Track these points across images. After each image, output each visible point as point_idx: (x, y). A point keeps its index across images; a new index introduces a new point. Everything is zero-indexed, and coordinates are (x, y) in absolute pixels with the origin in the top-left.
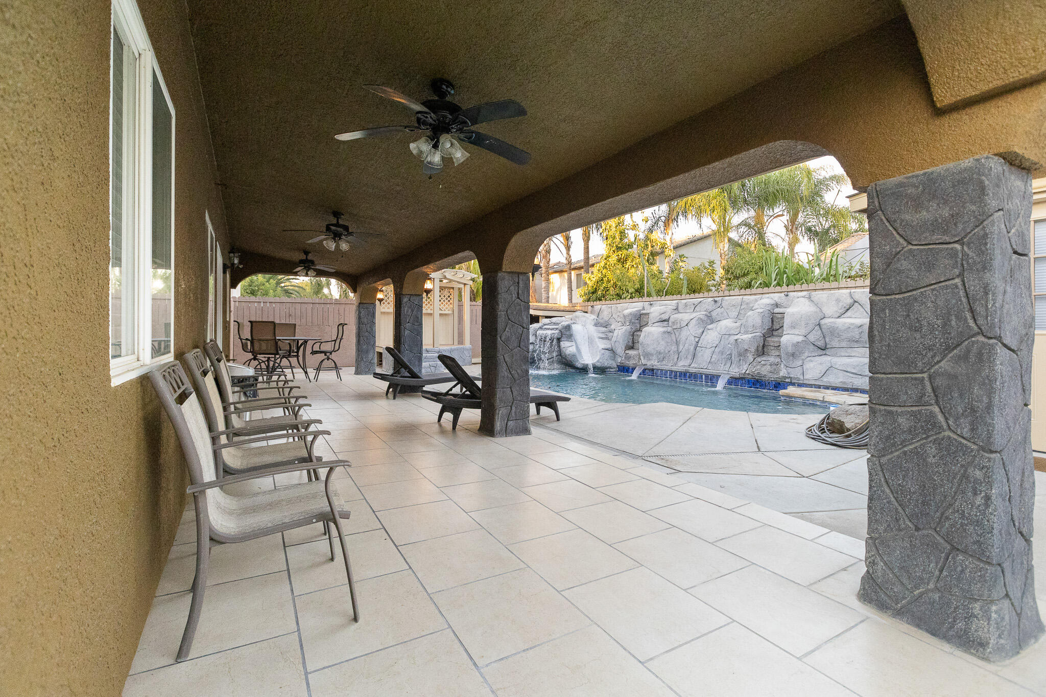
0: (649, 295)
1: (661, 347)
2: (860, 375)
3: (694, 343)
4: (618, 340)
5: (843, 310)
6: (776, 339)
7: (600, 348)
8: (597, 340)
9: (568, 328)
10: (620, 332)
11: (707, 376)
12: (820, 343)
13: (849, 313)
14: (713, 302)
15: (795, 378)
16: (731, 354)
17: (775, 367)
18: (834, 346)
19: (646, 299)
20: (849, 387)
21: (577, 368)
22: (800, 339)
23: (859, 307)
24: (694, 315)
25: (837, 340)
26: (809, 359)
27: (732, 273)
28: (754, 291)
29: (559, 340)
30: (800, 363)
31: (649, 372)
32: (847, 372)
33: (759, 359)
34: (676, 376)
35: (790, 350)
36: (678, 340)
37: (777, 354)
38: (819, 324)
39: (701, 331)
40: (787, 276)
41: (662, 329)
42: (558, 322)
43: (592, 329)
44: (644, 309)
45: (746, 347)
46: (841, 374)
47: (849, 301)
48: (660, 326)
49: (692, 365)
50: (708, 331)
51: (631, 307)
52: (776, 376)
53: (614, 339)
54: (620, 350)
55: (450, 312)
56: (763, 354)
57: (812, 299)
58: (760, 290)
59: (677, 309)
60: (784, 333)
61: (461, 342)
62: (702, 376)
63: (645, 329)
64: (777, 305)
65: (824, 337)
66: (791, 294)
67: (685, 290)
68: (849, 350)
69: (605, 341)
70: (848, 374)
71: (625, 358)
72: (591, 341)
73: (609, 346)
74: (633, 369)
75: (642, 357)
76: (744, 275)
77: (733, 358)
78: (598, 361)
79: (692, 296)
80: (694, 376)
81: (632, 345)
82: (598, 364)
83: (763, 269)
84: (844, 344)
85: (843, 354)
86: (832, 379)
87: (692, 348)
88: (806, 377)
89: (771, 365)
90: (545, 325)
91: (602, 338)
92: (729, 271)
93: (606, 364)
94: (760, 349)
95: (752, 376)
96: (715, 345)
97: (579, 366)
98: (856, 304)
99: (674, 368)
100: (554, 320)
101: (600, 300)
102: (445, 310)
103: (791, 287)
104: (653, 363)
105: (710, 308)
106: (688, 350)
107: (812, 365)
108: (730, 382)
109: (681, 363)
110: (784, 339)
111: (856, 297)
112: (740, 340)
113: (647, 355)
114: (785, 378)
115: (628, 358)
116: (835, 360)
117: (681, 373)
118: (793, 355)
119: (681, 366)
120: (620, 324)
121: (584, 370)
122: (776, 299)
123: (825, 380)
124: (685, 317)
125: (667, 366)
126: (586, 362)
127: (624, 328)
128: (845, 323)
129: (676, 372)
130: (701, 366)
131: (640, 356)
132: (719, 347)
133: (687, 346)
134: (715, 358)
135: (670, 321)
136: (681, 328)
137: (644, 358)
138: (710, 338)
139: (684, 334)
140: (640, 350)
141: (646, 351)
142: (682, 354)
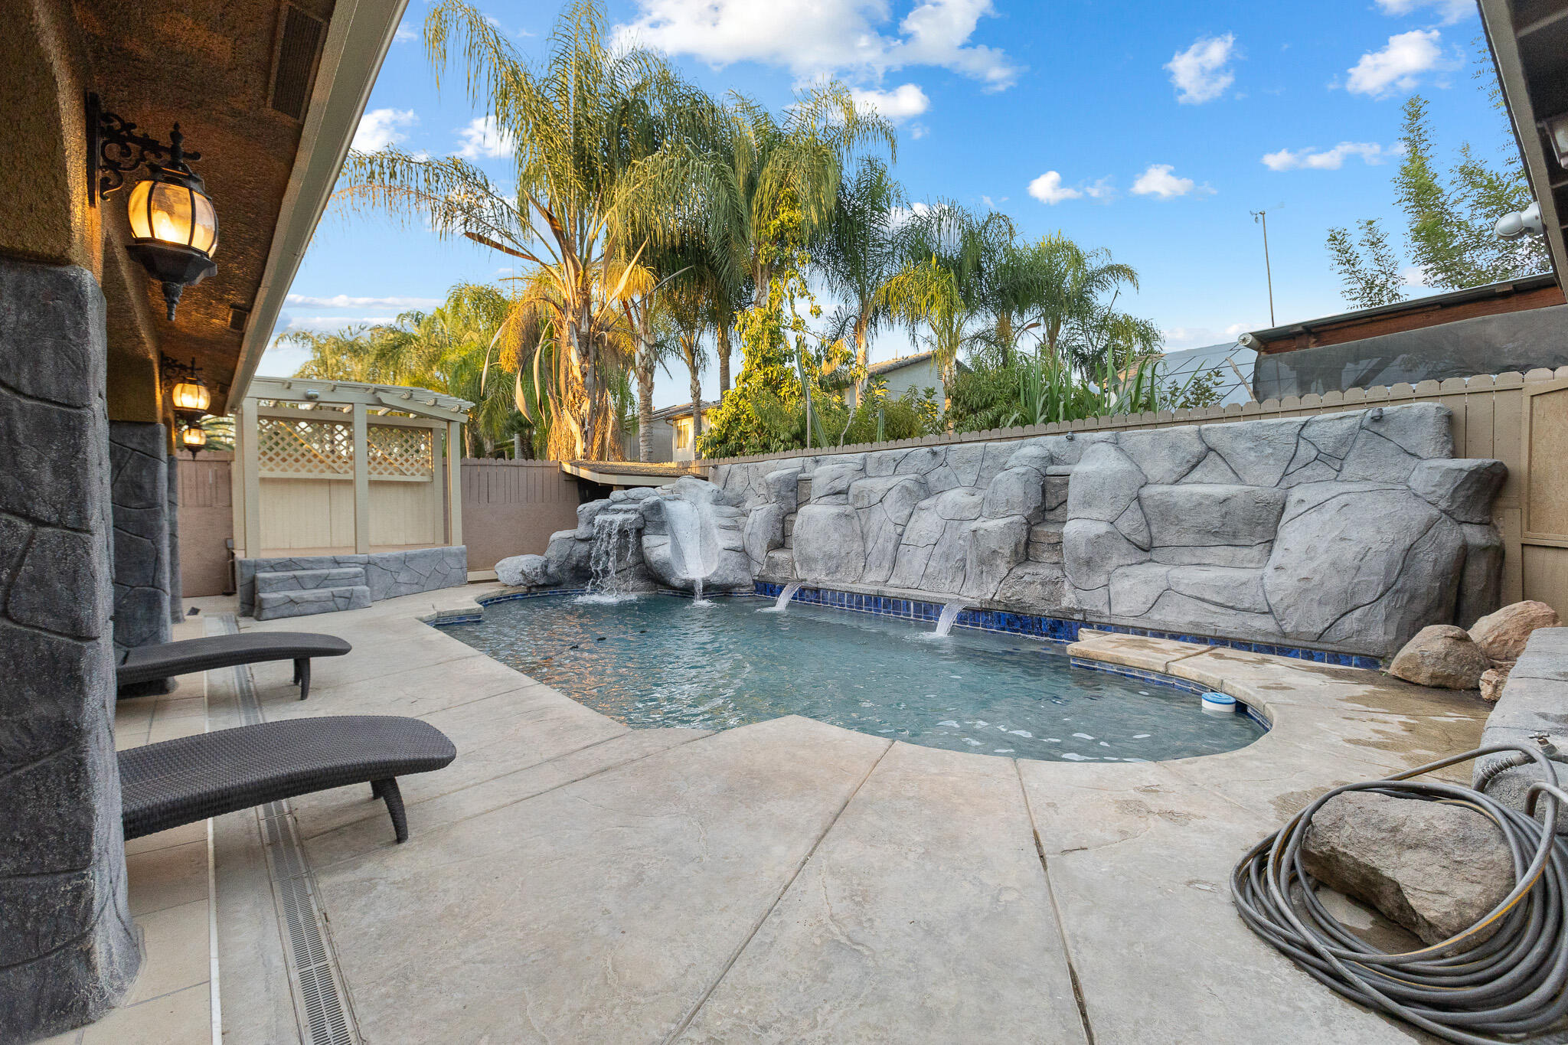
0: (815, 444)
1: (832, 547)
2: (1232, 608)
3: (894, 536)
4: (754, 530)
5: (1185, 467)
6: (1051, 529)
7: (720, 548)
8: (716, 531)
9: (657, 508)
10: (760, 513)
11: (918, 604)
12: (1141, 538)
13: (1196, 475)
14: (929, 456)
15: (1093, 613)
16: (963, 560)
17: (1051, 587)
18: (1169, 543)
19: (809, 450)
20: (1207, 633)
21: (674, 588)
22: (1103, 528)
23: (1218, 459)
24: (895, 480)
25: (1173, 529)
26: (1120, 571)
27: (965, 403)
28: (1006, 431)
29: (640, 533)
30: (1102, 579)
31: (810, 595)
32: (1203, 600)
33: (1019, 571)
34: (859, 602)
35: (1083, 552)
36: (865, 531)
37: (1055, 559)
38: (1138, 498)
39: (907, 512)
40: (1065, 406)
41: (835, 510)
42: (640, 496)
43: (707, 508)
44: (803, 470)
45: (993, 546)
46: (1191, 606)
47: (1198, 448)
48: (832, 504)
49: (891, 582)
50: (921, 513)
51: (781, 466)
52: (1053, 608)
53: (747, 530)
54: (758, 551)
55: (425, 479)
56: (1027, 559)
57: (1121, 445)
58: (1018, 430)
59: (863, 469)
60: (1070, 515)
61: (447, 541)
62: (908, 605)
63: (803, 510)
64: (1052, 459)
65: (1148, 525)
66: (1080, 436)
67: (880, 432)
68: (1199, 552)
69: (732, 534)
70: (1206, 605)
71: (768, 566)
72: (704, 533)
73: (737, 543)
74: (781, 589)
75: (797, 566)
76: (987, 406)
77: (968, 567)
78: (715, 574)
79: (892, 443)
80: (894, 604)
81: (781, 542)
82: (716, 578)
83: (1019, 394)
84: (1187, 539)
85: (1186, 560)
86: (1171, 616)
87: (891, 547)
88: (1116, 610)
89: (1043, 584)
90: (614, 503)
91: (726, 528)
92: (959, 400)
93: (731, 579)
94: (1021, 549)
95: (1006, 605)
96: (933, 541)
97: (676, 583)
98: (1212, 454)
99: (858, 588)
100: (632, 492)
101: (734, 455)
102: (413, 474)
103: (1078, 423)
104: (818, 576)
105: (925, 468)
106: (884, 551)
107: (1127, 584)
108: (962, 619)
109: (871, 577)
110: (1071, 529)
111: (1213, 439)
112: (982, 532)
113: (808, 561)
114: (1073, 611)
115: (773, 565)
116: (1176, 573)
117: (869, 597)
118: (1088, 562)
119: (870, 583)
120: (761, 500)
121: (687, 592)
122: (1050, 446)
123: (1157, 617)
124: (878, 485)
125: (845, 583)
126: (691, 577)
127: (768, 506)
128: (1192, 495)
129: (861, 595)
130: (908, 583)
131: (794, 562)
132: (941, 545)
133: (880, 542)
134: (934, 567)
135: (850, 492)
136: (870, 506)
137: (801, 566)
138: (924, 526)
139: (877, 518)
140: (794, 551)
141: (804, 553)
142: (871, 559)
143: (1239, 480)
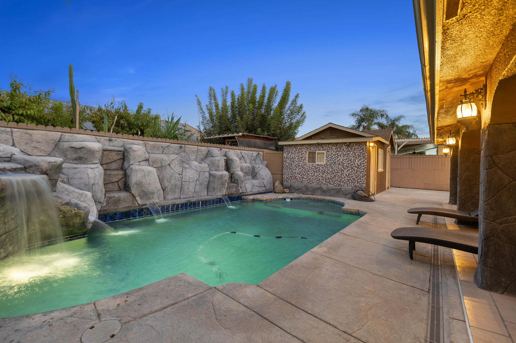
2: (261, 187)
3: (178, 179)
14: (179, 148)
15: (245, 193)
20: (259, 192)
23: (243, 158)
26: (245, 182)
30: (244, 185)
33: (230, 185)
36: (161, 177)
39: (181, 169)
46: (256, 187)
47: (241, 156)
49: (182, 197)
50: (186, 169)
52: (238, 193)
54: (101, 194)
59: (146, 149)
62: (199, 202)
66: (223, 149)
71: (109, 203)
75: (138, 198)
80: (193, 204)
87: (179, 183)
88: (248, 191)
89: (236, 188)
95: (229, 195)
96: (196, 179)
106: (175, 185)
107: (247, 185)
109: (169, 197)
111: (243, 154)
112: (224, 175)
113: (147, 195)
114: (241, 193)
115: (115, 202)
117: (182, 205)
123: (253, 191)
129: (178, 204)
130: (189, 196)
131: (134, 197)
132: (199, 181)
133: (173, 182)
134: (198, 188)
135: (150, 160)
136: (162, 167)
137: (141, 198)
138: (190, 174)
139: (168, 172)
140: (134, 191)
141: (146, 191)
142: (168, 189)
143: (246, 163)
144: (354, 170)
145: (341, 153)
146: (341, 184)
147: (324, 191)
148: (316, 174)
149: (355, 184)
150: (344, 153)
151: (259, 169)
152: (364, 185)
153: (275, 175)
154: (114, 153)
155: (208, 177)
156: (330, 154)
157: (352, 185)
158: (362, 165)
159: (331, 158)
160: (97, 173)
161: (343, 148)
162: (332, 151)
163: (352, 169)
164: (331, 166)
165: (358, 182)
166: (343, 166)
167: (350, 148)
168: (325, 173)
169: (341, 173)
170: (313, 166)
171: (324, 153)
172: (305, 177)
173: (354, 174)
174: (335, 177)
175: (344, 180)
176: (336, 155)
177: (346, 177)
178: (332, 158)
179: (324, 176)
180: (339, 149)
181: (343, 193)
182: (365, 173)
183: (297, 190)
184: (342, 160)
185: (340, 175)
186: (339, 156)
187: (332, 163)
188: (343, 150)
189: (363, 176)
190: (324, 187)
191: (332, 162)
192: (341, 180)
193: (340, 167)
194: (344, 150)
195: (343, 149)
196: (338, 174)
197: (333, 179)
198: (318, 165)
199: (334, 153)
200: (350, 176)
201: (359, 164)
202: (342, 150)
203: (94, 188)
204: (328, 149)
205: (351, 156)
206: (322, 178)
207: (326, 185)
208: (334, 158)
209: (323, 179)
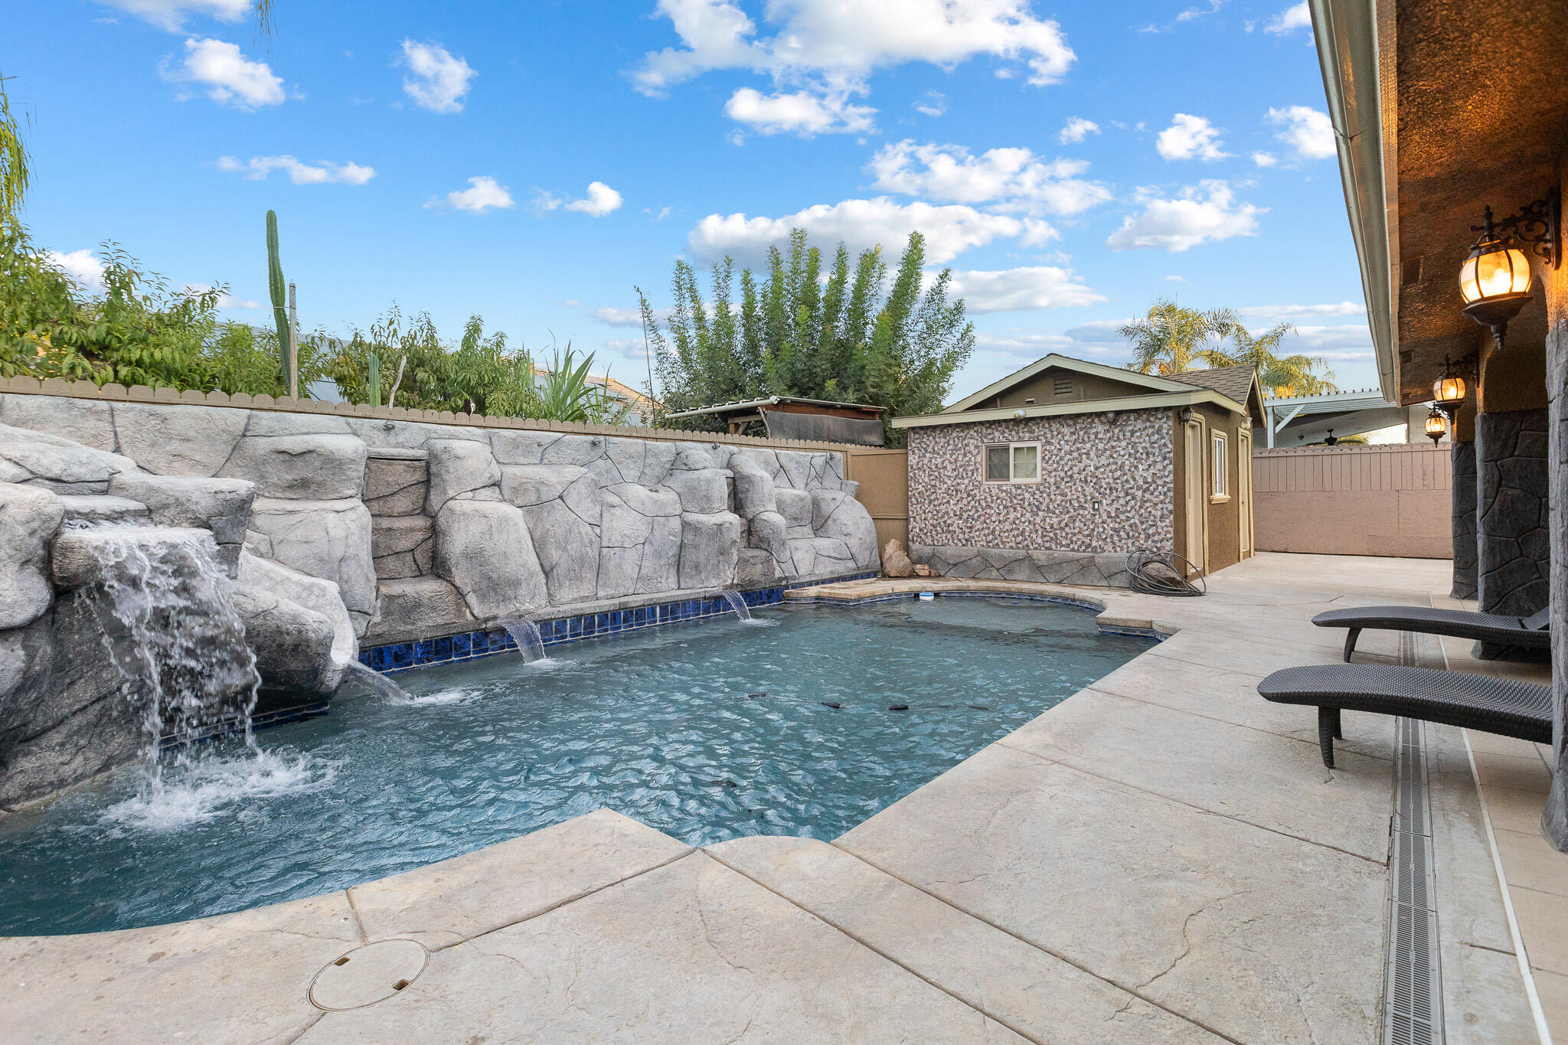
2: (840, 559)
3: (589, 539)
5: (772, 477)
11: (664, 608)
13: (777, 482)
14: (588, 446)
15: (792, 578)
16: (679, 555)
17: (767, 565)
20: (835, 576)
23: (784, 473)
30: (789, 553)
32: (831, 557)
33: (745, 556)
36: (537, 536)
39: (592, 509)
44: (365, 441)
46: (827, 562)
47: (778, 465)
49: (602, 594)
50: (612, 510)
52: (771, 580)
54: (363, 590)
59: (492, 452)
66: (720, 447)
68: (790, 531)
70: (832, 560)
71: (387, 613)
75: (474, 599)
87: (592, 552)
88: (800, 572)
89: (761, 563)
95: (743, 586)
96: (642, 540)
98: (782, 469)
105: (582, 459)
106: (582, 557)
107: (800, 554)
109: (564, 596)
111: (782, 460)
112: (727, 525)
114: (781, 579)
115: (406, 609)
117: (603, 616)
123: (818, 572)
129: (592, 616)
130: (622, 591)
131: (460, 594)
132: (651, 543)
133: (573, 548)
134: (648, 567)
135: (503, 484)
136: (540, 504)
137: (483, 597)
138: (624, 525)
139: (558, 518)
140: (460, 577)
141: (495, 576)
142: (559, 571)
143: (793, 487)
144: (1134, 498)
145: (1088, 446)
146: (1094, 544)
147: (1039, 568)
148: (1012, 516)
149: (1137, 544)
150: (1101, 446)
151: (833, 506)
152: (1169, 545)
153: (884, 522)
154: (400, 467)
155: (680, 534)
156: (1055, 452)
157: (1130, 545)
158: (1160, 482)
159: (1058, 463)
160: (352, 525)
161: (1094, 430)
162: (1062, 442)
163: (1127, 494)
164: (1058, 488)
165: (1148, 537)
166: (1097, 487)
167: (1116, 431)
168: (1039, 509)
169: (1094, 509)
170: (1002, 491)
171: (1035, 448)
172: (978, 525)
173: (1133, 512)
174: (1074, 521)
175: (1101, 530)
176: (1075, 454)
177: (1109, 520)
178: (1062, 462)
179: (1038, 520)
180: (1082, 433)
181: (1099, 571)
182: (1171, 507)
183: (955, 565)
184: (1092, 469)
185: (1089, 517)
186: (1084, 456)
187: (1063, 479)
188: (1096, 437)
189: (1162, 517)
190: (1040, 556)
191: (1063, 474)
192: (1093, 530)
193: (1089, 490)
194: (1100, 436)
195: (1096, 434)
196: (1081, 512)
197: (1067, 529)
198: (1018, 487)
199: (1067, 448)
200: (1123, 517)
201: (1150, 480)
202: (1093, 437)
203: (344, 569)
204: (1049, 436)
205: (1122, 453)
206: (1031, 527)
207: (1047, 549)
208: (1066, 464)
209: (1037, 531)
